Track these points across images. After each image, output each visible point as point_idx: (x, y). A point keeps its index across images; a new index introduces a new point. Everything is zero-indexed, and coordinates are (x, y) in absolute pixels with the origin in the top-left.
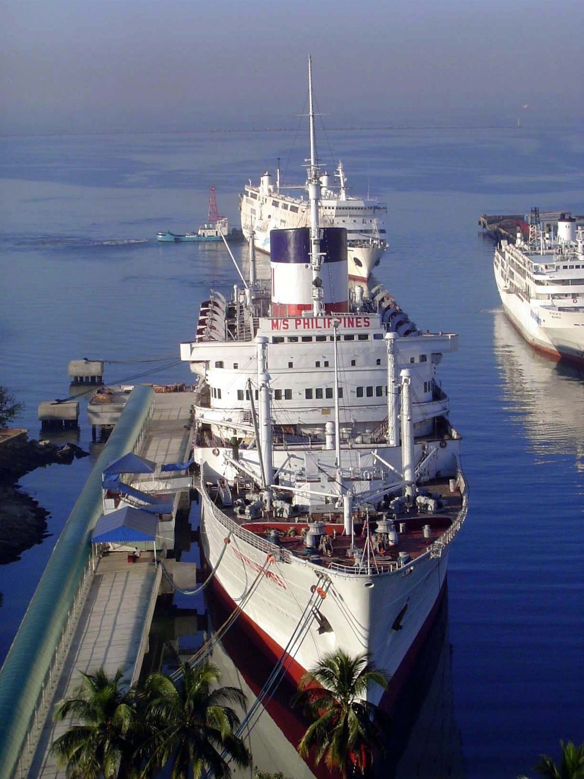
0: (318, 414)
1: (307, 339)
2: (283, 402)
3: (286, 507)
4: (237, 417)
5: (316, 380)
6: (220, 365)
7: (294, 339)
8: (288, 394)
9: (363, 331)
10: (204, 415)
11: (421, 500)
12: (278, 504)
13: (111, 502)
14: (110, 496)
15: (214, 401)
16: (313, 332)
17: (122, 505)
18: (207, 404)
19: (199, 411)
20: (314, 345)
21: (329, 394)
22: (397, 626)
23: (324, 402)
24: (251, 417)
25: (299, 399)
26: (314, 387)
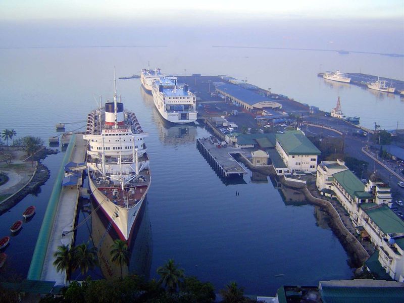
0: (116, 153)
1: (114, 135)
2: (108, 150)
3: (109, 181)
4: (97, 154)
5: (116, 145)
6: (93, 141)
7: (110, 135)
8: (109, 148)
9: (127, 133)
10: (89, 153)
11: (140, 179)
12: (107, 180)
13: (67, 174)
14: (66, 172)
15: (91, 149)
16: (115, 133)
17: (69, 175)
18: (89, 150)
19: (88, 152)
20: (115, 136)
21: (119, 149)
22: (134, 215)
23: (118, 150)
24: (100, 154)
25: (112, 150)
26: (115, 147)
